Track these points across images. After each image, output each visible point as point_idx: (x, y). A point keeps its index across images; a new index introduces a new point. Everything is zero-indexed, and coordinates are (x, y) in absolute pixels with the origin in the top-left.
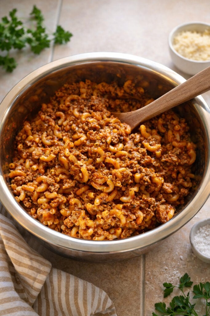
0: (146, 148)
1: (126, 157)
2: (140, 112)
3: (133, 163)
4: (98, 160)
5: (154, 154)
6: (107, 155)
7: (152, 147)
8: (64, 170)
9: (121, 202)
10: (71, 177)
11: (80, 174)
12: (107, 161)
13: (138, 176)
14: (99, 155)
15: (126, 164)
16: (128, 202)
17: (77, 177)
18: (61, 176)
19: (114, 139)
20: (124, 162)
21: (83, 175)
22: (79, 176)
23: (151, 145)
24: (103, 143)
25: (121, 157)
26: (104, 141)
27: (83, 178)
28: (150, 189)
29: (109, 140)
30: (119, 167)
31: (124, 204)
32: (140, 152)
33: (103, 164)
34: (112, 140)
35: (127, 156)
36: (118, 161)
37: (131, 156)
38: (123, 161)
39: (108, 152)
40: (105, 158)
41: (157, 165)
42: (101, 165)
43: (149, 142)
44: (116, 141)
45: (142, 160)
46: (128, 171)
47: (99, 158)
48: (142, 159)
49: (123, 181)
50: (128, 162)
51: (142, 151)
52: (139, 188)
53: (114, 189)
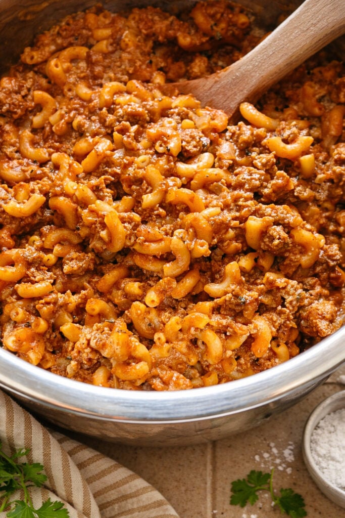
0: (274, 152)
1: (222, 183)
2: (241, 70)
3: (241, 197)
4: (148, 199)
5: (296, 163)
6: (171, 183)
7: (290, 147)
8: (65, 233)
9: (209, 298)
10: (83, 246)
11: (103, 234)
12: (171, 198)
13: (254, 223)
14: (149, 184)
15: (222, 200)
16: (226, 293)
17: (95, 244)
18: (57, 249)
19: (188, 142)
20: (216, 196)
21: (110, 235)
22: (101, 239)
23: (286, 141)
24: (159, 155)
25: (208, 186)
26: (161, 150)
27: (111, 241)
28: (287, 262)
29: (173, 145)
30: (204, 207)
31: (215, 300)
32: (259, 164)
33: (161, 210)
34: (184, 143)
35: (223, 180)
36: (201, 194)
37: (233, 179)
38: (216, 194)
39: (173, 178)
40: (166, 192)
41: (306, 194)
42: (156, 212)
43: (280, 134)
44: (195, 147)
45: (266, 187)
46: (227, 216)
47: (151, 192)
48: (265, 184)
49: (215, 240)
50: (228, 195)
51: (264, 161)
52: (256, 260)
53: (191, 266)
